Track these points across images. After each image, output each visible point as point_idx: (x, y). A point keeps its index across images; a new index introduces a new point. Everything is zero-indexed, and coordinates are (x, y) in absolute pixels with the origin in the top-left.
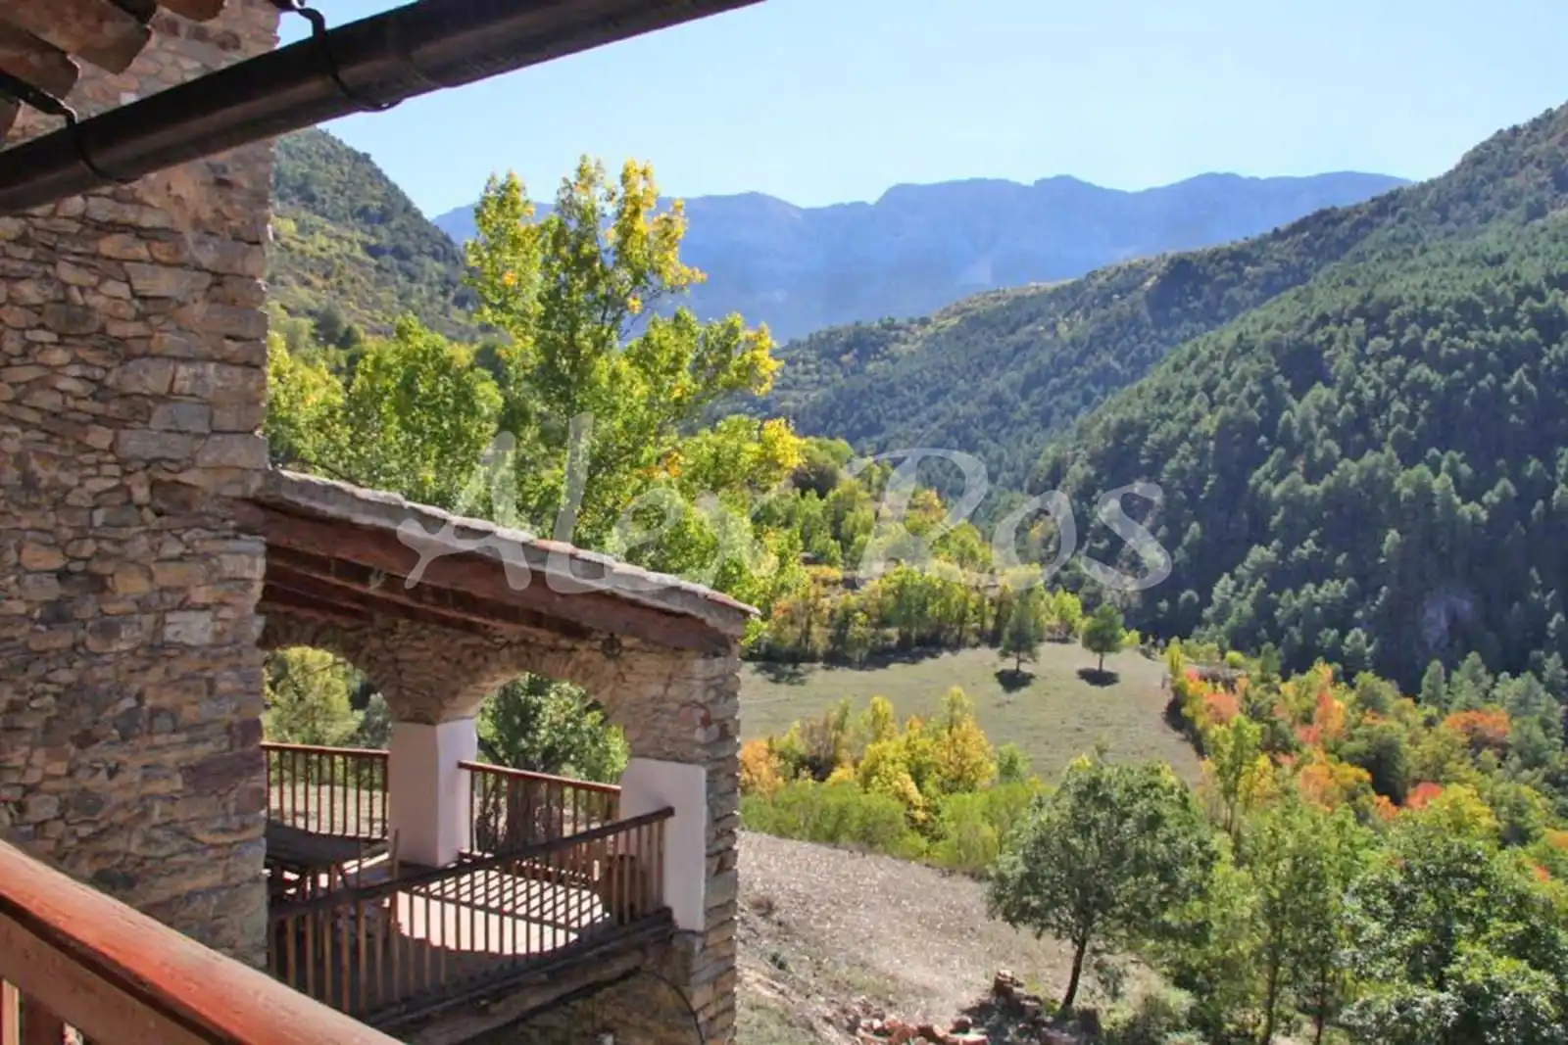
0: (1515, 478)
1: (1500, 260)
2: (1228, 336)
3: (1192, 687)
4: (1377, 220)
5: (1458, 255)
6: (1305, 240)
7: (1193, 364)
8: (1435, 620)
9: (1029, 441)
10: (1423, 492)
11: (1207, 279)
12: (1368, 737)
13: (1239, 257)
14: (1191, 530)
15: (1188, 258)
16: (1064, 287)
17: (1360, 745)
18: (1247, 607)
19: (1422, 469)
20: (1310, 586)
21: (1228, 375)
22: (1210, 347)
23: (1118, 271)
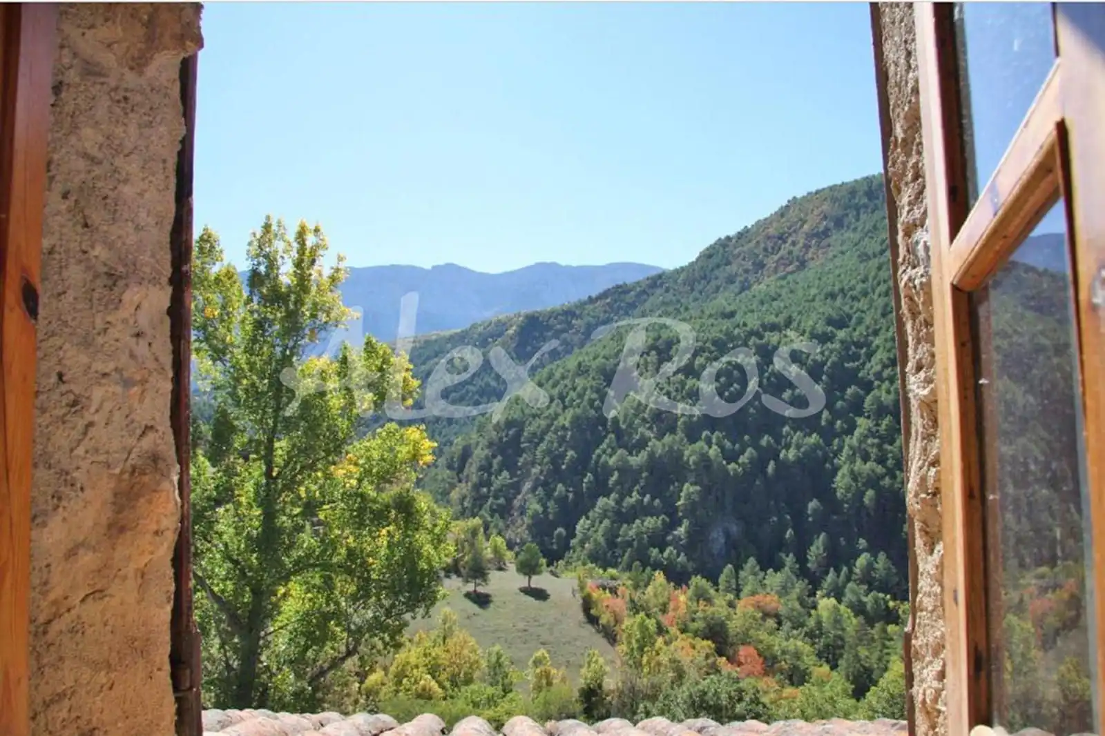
0: (757, 447)
1: (732, 315)
2: (572, 362)
3: (595, 595)
4: (650, 291)
5: (707, 313)
6: (608, 304)
7: (551, 382)
8: (717, 538)
9: (440, 434)
10: (704, 458)
11: (549, 328)
12: (705, 618)
13: (568, 314)
14: (558, 489)
15: (536, 315)
16: (456, 334)
17: (699, 625)
18: (600, 537)
19: (700, 444)
20: (638, 521)
21: (574, 389)
22: (561, 370)
23: (490, 324)
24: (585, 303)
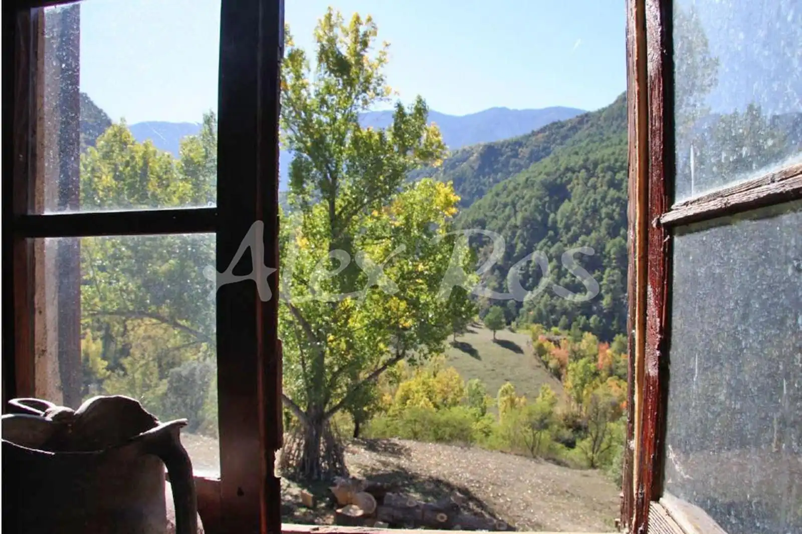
2: (521, 178)
3: (545, 346)
4: (578, 127)
6: (546, 136)
7: (505, 192)
10: (622, 250)
11: (502, 154)
12: (626, 366)
13: (518, 143)
15: (492, 145)
17: (622, 371)
18: (542, 307)
19: (619, 239)
21: (523, 198)
22: (513, 184)
23: (457, 152)
24: (530, 136)
